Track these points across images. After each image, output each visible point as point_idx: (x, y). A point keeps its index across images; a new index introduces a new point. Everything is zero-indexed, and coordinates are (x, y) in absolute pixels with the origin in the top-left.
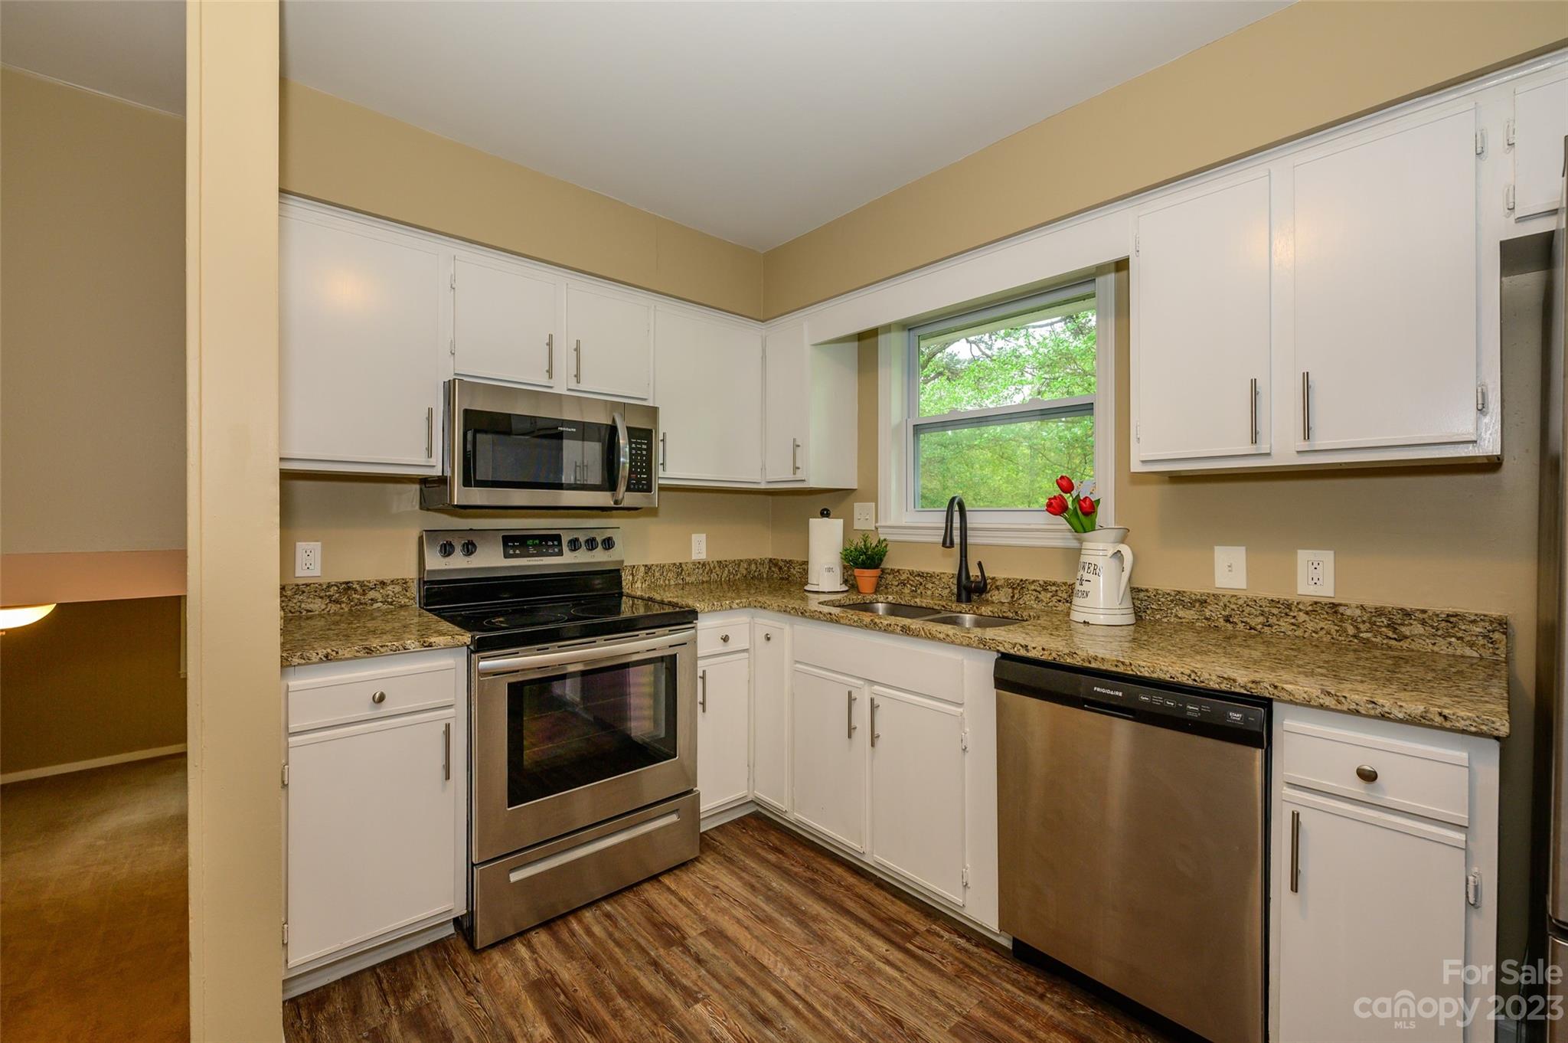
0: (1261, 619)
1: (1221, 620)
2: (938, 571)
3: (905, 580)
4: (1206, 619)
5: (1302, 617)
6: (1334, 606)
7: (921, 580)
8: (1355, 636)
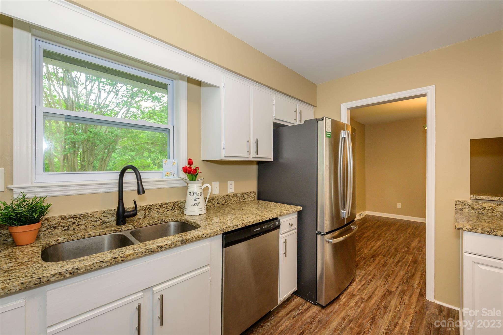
0: (225, 201)
1: (217, 204)
2: (90, 211)
3: (55, 224)
4: (214, 204)
5: (231, 198)
6: (236, 194)
7: (74, 221)
8: (239, 201)
